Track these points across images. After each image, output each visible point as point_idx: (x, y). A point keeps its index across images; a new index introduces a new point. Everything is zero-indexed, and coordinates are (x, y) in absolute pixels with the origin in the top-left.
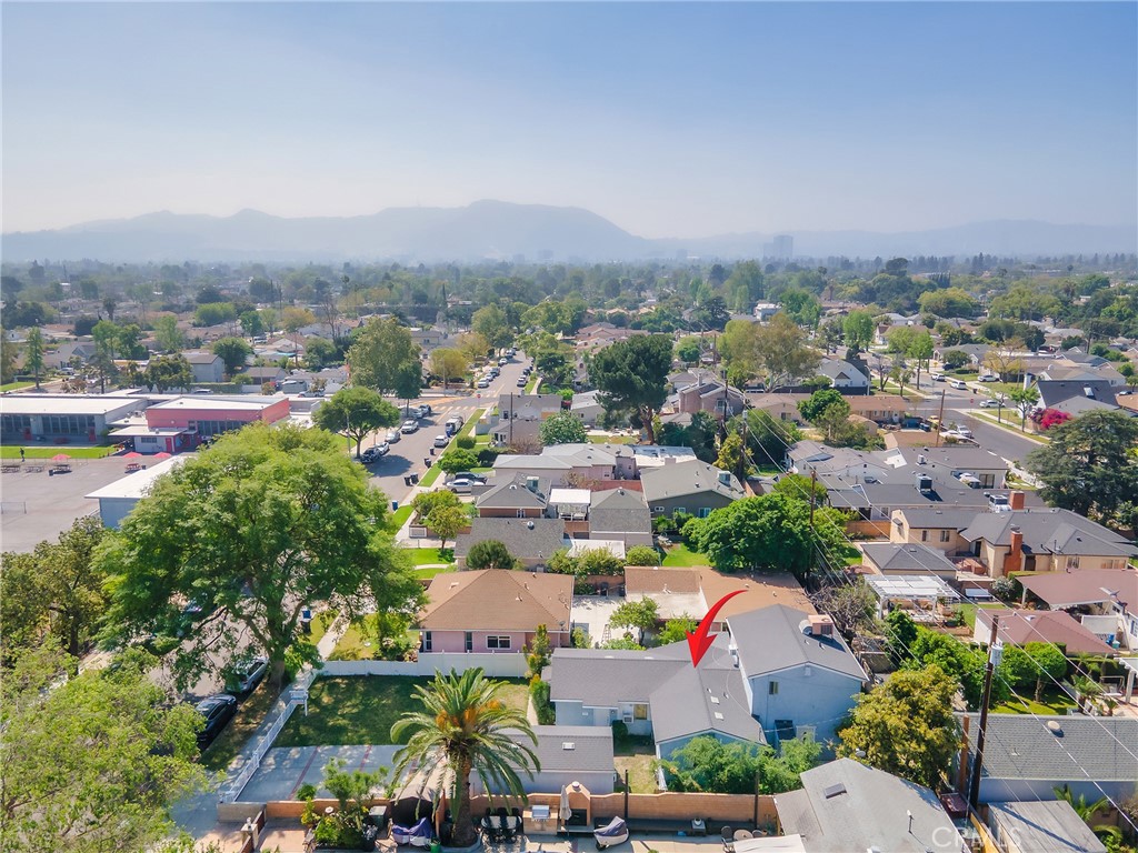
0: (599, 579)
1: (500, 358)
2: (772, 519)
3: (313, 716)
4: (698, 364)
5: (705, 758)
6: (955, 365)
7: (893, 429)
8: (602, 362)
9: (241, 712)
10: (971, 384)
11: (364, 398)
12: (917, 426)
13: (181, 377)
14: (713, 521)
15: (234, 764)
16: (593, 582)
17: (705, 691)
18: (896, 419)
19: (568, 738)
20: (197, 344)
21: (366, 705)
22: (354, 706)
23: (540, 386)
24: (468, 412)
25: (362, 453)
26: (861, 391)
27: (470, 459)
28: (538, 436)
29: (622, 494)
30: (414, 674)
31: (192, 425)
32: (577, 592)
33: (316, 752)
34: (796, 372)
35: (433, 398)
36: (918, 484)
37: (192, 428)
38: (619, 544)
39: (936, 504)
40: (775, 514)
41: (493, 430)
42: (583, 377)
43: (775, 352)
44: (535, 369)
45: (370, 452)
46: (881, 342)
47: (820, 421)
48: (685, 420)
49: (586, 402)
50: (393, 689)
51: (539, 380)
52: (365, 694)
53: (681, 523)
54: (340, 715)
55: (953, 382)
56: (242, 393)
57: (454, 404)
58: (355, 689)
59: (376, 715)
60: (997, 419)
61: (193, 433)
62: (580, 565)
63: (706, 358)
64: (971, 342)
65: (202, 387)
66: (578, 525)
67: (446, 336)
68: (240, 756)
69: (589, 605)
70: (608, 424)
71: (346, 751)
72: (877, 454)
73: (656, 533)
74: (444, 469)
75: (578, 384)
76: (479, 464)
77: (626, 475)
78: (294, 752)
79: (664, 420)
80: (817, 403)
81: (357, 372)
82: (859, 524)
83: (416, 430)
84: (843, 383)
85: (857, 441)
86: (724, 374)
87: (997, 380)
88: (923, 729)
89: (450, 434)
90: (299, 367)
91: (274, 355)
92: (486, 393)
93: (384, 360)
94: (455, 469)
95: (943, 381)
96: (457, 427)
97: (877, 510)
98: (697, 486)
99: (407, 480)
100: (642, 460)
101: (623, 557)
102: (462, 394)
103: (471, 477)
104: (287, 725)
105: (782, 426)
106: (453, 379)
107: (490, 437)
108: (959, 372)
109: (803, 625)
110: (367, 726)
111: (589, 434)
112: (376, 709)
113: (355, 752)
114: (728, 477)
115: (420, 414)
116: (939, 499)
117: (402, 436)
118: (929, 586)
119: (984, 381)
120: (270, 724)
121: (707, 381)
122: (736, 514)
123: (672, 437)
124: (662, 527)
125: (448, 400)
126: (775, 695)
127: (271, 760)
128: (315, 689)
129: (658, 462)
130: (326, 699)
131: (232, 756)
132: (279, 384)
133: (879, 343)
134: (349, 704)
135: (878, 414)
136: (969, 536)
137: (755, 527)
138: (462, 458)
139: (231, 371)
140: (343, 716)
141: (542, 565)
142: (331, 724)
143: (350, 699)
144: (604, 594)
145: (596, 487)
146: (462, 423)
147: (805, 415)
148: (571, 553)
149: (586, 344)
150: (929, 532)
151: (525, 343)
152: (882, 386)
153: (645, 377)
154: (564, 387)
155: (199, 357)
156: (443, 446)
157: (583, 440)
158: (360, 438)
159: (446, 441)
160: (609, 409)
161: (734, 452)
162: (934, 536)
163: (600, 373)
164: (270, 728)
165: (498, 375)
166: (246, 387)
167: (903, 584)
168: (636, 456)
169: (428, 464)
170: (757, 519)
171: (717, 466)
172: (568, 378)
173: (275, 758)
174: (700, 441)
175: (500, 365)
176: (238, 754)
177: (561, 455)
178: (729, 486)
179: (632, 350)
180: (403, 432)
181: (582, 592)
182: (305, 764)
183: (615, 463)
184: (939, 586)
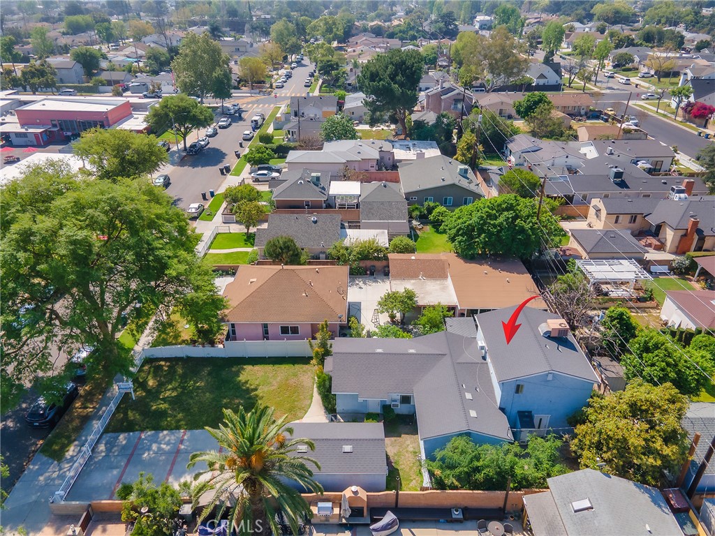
0: (368, 263)
1: (292, 62)
2: (508, 218)
3: (140, 399)
4: (435, 66)
5: (464, 460)
6: (622, 65)
7: (580, 120)
8: (368, 74)
9: (81, 396)
10: (634, 80)
11: (183, 104)
12: (597, 117)
13: (47, 80)
14: (459, 218)
15: (71, 451)
16: (364, 265)
17: (460, 386)
18: (583, 112)
19: (347, 441)
20: (65, 50)
21: (184, 388)
22: (174, 389)
23: (321, 87)
24: (268, 109)
25: (188, 145)
26: (556, 88)
27: (268, 154)
28: (318, 133)
29: (385, 186)
30: (223, 356)
31: (54, 122)
32: (351, 273)
33: (140, 438)
34: (510, 74)
35: (242, 98)
36: (612, 175)
37: (54, 126)
38: (384, 233)
39: (625, 191)
40: (510, 214)
41: (286, 127)
42: (352, 80)
43: (495, 59)
44: (317, 72)
45: (193, 146)
46: (566, 46)
47: (531, 118)
48: (430, 118)
49: (355, 101)
50: (206, 371)
51: (320, 81)
52: (184, 377)
53: (430, 210)
54: (162, 399)
55: (621, 78)
56: (99, 92)
57: (257, 102)
58: (175, 372)
59: (192, 398)
60: (656, 109)
61: (56, 129)
62: (354, 253)
63: (442, 62)
64: (634, 45)
65: (67, 87)
66: (352, 213)
67: (252, 45)
68: (76, 443)
69: (361, 284)
70: (373, 122)
71: (165, 436)
72: (572, 144)
73: (411, 217)
74: (249, 162)
75: (349, 85)
76: (276, 156)
77: (387, 167)
78: (122, 438)
79: (414, 117)
80: (529, 103)
81: (182, 78)
82: (565, 207)
83: (230, 125)
84: (542, 82)
85: (556, 133)
86: (457, 77)
87: (652, 76)
88: (658, 444)
89: (255, 128)
90: (142, 72)
91: (123, 61)
92: (280, 93)
93: (201, 68)
94: (258, 162)
95: (613, 77)
96: (260, 123)
97: (578, 196)
98: (443, 180)
99: (221, 170)
100: (399, 154)
101: (387, 245)
102: (264, 93)
103: (270, 169)
104: (118, 409)
105: (504, 123)
106: (256, 81)
107: (284, 132)
108: (624, 70)
109: (543, 328)
110: (183, 411)
111: (356, 128)
112: (191, 392)
113: (173, 437)
114: (466, 171)
115: (232, 111)
116: (627, 187)
117: (219, 131)
118: (626, 270)
119: (643, 77)
120: (104, 408)
121: (446, 85)
122: (479, 214)
123: (420, 133)
124: (416, 213)
125: (253, 99)
126: (520, 394)
127: (102, 447)
128: (143, 371)
129: (411, 155)
130: (151, 383)
131: (70, 442)
132: (127, 85)
133: (565, 48)
134: (170, 387)
135: (570, 109)
136: (653, 221)
137: (495, 226)
138: (262, 153)
139: (90, 75)
140: (164, 400)
141: (324, 252)
142: (154, 407)
143: (170, 383)
144: (372, 274)
145: (365, 179)
146: (264, 119)
147: (518, 112)
148: (347, 243)
149: (354, 51)
150: (621, 217)
151: (310, 52)
152: (570, 84)
153: (401, 85)
154: (339, 87)
155: (62, 62)
156: (250, 140)
157: (354, 137)
158: (185, 135)
159: (251, 135)
160: (374, 111)
161: (470, 147)
162: (624, 220)
163: (367, 82)
164: (104, 412)
165: (290, 77)
166: (101, 88)
167: (607, 268)
168: (394, 150)
169: (238, 156)
170: (496, 218)
171: (457, 159)
172: (342, 80)
173: (106, 444)
174: (441, 136)
175: (292, 69)
176: (75, 440)
177: (337, 151)
178: (468, 179)
179: (392, 63)
180: (220, 127)
181: (356, 273)
182: (130, 452)
183: (378, 157)
184: (636, 269)
